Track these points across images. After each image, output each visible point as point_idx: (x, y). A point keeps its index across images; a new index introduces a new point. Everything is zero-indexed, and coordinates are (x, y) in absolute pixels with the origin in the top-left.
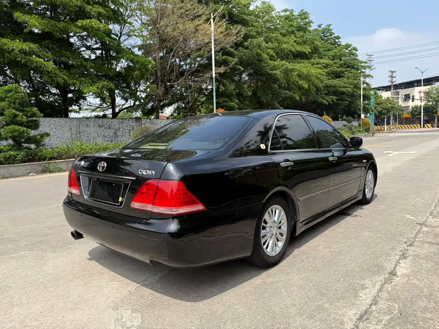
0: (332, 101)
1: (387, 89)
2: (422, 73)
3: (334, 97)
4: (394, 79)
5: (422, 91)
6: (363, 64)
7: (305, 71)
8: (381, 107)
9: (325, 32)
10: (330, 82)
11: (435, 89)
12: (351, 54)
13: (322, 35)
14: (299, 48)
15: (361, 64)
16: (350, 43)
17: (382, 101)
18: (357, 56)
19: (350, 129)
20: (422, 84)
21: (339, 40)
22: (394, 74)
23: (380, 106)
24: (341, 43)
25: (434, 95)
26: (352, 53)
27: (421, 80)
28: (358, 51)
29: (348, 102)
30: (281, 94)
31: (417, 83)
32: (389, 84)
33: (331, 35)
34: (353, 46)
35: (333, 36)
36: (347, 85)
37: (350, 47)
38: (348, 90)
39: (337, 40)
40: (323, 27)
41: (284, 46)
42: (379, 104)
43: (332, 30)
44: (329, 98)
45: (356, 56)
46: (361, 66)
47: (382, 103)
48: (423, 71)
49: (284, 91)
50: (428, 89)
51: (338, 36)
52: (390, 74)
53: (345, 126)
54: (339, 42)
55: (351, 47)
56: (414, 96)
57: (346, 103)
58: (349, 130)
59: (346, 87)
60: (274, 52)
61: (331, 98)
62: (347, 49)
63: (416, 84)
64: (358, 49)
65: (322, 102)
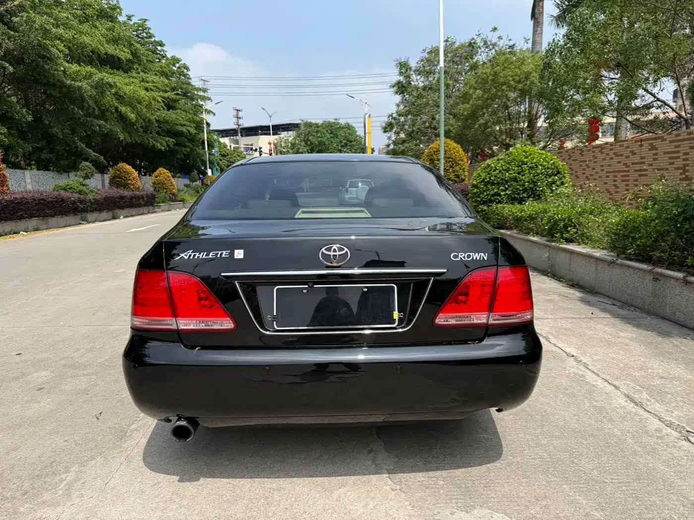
0: (168, 145)
1: (224, 135)
2: (270, 117)
3: (171, 140)
4: (241, 122)
5: (272, 142)
6: (201, 93)
7: (128, 89)
8: (227, 161)
9: (138, 30)
10: (163, 115)
11: (283, 140)
12: (181, 74)
13: (135, 33)
14: (111, 49)
15: (198, 92)
16: (178, 56)
17: (227, 152)
18: (190, 79)
19: (196, 191)
20: (271, 132)
21: (164, 48)
22: (240, 114)
23: (226, 159)
24: (166, 53)
25: (284, 149)
26: (183, 72)
27: (269, 126)
28: (190, 70)
29: (188, 150)
30: (92, 125)
31: (263, 130)
32: (235, 127)
33: (150, 37)
34: (182, 62)
35: (153, 40)
36: (185, 122)
37: (178, 63)
38: (189, 131)
39: (159, 48)
40: (135, 20)
41: (86, 39)
42: (223, 156)
43: (150, 28)
44: (164, 140)
45: (188, 78)
46: (196, 95)
47: (228, 155)
48: (271, 115)
49: (96, 121)
50: (276, 139)
51: (161, 42)
52: (235, 113)
53: (187, 186)
54: (164, 51)
55: (180, 63)
56: (261, 148)
57: (185, 151)
58: (194, 193)
59: (185, 125)
60: (64, 46)
61: (166, 141)
62: (174, 65)
63: (260, 132)
64: (190, 68)
65: (154, 145)
